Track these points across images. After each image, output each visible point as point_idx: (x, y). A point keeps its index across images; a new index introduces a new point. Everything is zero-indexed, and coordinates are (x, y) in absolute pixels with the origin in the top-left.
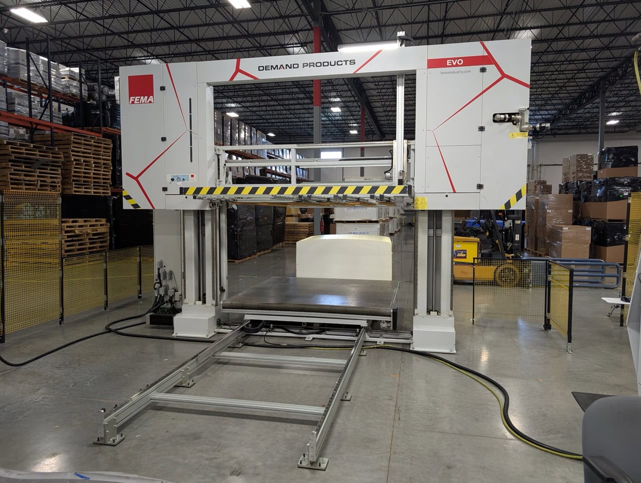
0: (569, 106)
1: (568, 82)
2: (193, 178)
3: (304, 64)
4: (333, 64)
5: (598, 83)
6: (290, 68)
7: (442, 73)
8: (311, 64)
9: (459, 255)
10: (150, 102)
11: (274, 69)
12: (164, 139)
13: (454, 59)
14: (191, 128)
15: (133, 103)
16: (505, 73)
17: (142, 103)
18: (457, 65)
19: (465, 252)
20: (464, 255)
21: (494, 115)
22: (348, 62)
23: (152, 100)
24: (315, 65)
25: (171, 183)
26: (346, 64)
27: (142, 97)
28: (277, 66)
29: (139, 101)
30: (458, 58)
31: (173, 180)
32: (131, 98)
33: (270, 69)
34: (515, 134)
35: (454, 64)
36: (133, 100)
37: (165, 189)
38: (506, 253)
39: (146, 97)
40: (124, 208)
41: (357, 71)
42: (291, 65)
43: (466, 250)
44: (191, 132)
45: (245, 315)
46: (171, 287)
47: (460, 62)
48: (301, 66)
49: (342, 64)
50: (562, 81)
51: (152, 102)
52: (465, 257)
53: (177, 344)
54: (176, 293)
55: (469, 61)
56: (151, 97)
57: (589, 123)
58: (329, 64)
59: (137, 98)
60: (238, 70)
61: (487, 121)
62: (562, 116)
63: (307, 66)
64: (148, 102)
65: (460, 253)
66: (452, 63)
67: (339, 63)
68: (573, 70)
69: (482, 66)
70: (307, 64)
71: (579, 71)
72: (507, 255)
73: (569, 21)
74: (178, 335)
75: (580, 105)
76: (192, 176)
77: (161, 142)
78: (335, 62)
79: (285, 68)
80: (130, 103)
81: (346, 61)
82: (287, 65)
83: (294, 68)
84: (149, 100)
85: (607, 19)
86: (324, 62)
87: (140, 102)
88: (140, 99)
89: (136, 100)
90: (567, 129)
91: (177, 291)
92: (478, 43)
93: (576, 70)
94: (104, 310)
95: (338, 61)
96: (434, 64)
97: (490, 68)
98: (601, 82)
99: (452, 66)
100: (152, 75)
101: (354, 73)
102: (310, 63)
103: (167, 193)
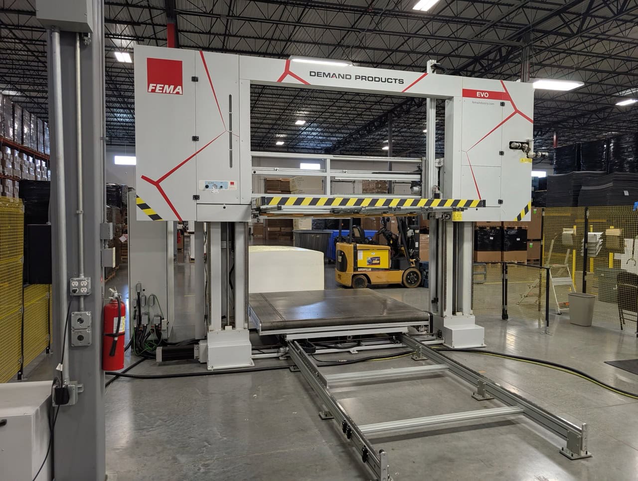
0: (359, 131)
1: (365, 111)
2: (232, 186)
3: (356, 76)
4: (383, 80)
5: (385, 115)
6: (343, 78)
7: (473, 102)
8: (363, 78)
9: (374, 262)
10: (178, 93)
11: (327, 76)
12: (195, 139)
13: (483, 92)
14: (231, 129)
15: (153, 91)
16: (517, 109)
17: (166, 93)
18: (484, 97)
19: (378, 259)
20: (378, 262)
21: (511, 143)
22: (397, 81)
23: (180, 91)
24: (367, 79)
25: (204, 190)
26: (395, 82)
27: (166, 86)
28: (329, 74)
29: (163, 90)
30: (485, 92)
31: (207, 187)
32: (151, 85)
33: (322, 75)
34: (524, 160)
35: (482, 96)
36: (154, 88)
37: (196, 197)
38: (410, 258)
39: (172, 87)
40: (138, 220)
41: (405, 90)
42: (344, 75)
43: (379, 257)
44: (231, 134)
45: (287, 335)
46: (152, 314)
47: (486, 95)
48: (353, 77)
49: (392, 82)
50: (360, 110)
51: (181, 93)
52: (379, 264)
53: (212, 380)
54: (162, 320)
55: (493, 95)
56: (179, 87)
57: (368, 147)
58: (380, 80)
59: (158, 85)
60: (287, 72)
61: (505, 147)
62: (352, 139)
63: (359, 78)
64: (175, 92)
65: (375, 260)
66: (480, 95)
67: (390, 80)
68: (371, 102)
69: (502, 101)
70: (360, 76)
71: (376, 103)
72: (411, 260)
73: (383, 61)
74: (215, 368)
75: (370, 132)
76: (232, 183)
77: (193, 142)
78: (386, 79)
79: (338, 77)
80: (150, 90)
81: (396, 80)
82: (339, 75)
83: (346, 78)
84: (177, 90)
85: (412, 65)
86: (375, 78)
87: (164, 92)
88: (163, 88)
89: (158, 88)
90: (351, 151)
91: (163, 319)
92: (499, 81)
93: (373, 102)
94: (45, 353)
95: (388, 79)
96: (468, 93)
97: (507, 103)
98: (389, 114)
99: (481, 97)
100: (181, 62)
101: (403, 92)
102: (362, 76)
103: (198, 201)
